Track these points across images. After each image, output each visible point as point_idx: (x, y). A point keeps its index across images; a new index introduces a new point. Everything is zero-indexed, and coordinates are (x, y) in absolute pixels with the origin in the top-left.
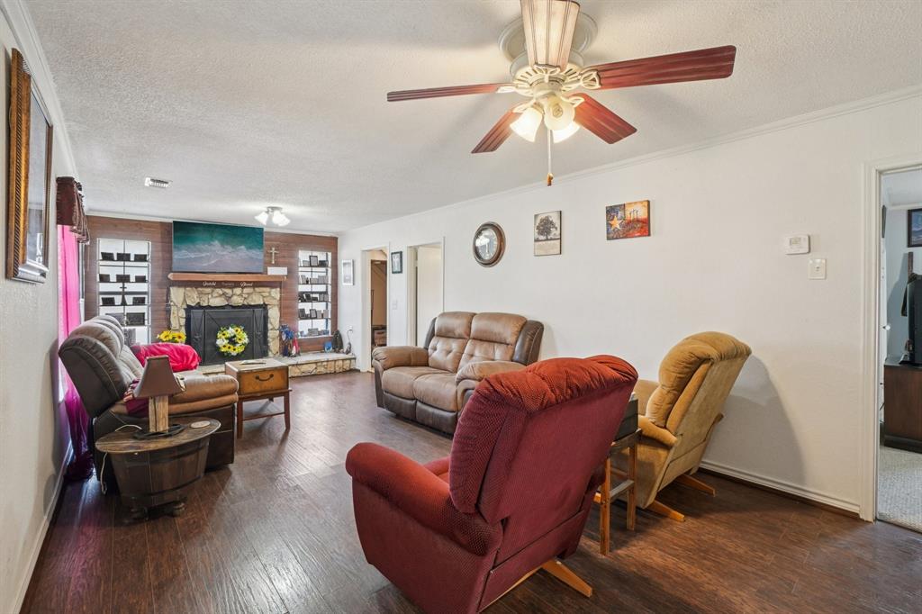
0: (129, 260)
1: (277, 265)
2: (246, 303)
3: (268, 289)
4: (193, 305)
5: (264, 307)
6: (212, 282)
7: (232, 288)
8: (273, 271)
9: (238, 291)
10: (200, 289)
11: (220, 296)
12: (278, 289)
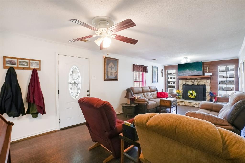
0: (172, 74)
1: (209, 72)
2: (198, 84)
3: (206, 80)
4: (184, 84)
5: (204, 86)
6: (189, 78)
7: (194, 80)
8: (206, 74)
9: (196, 80)
10: (186, 80)
11: (191, 82)
12: (210, 80)
